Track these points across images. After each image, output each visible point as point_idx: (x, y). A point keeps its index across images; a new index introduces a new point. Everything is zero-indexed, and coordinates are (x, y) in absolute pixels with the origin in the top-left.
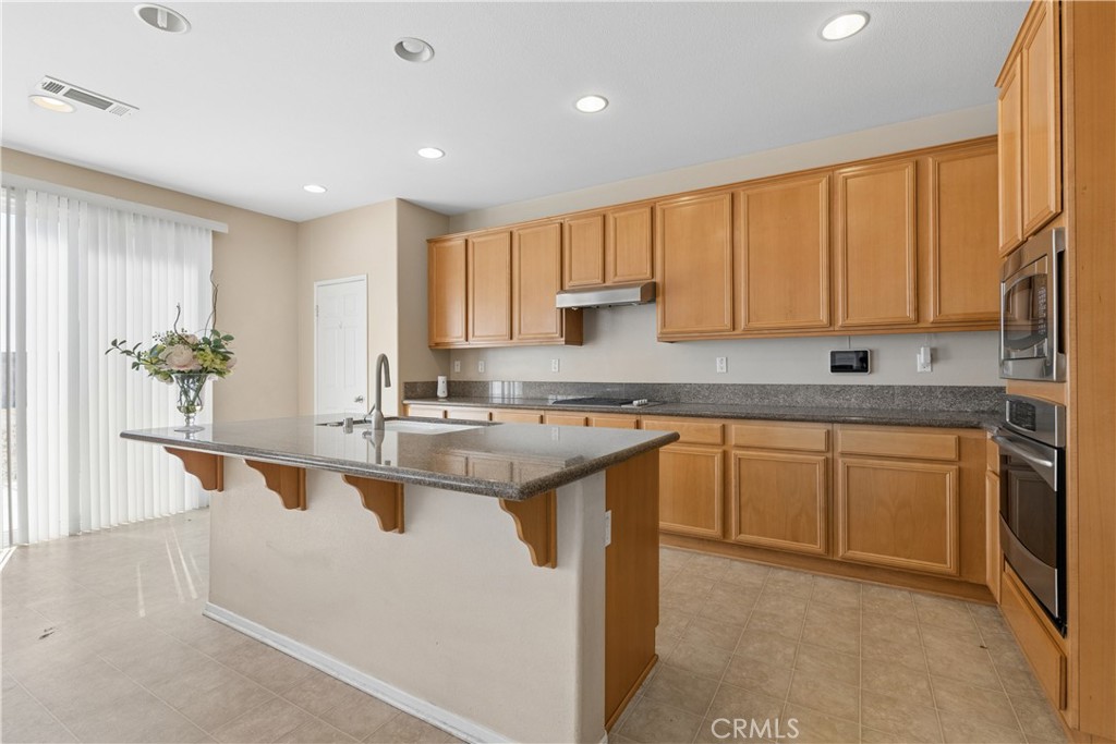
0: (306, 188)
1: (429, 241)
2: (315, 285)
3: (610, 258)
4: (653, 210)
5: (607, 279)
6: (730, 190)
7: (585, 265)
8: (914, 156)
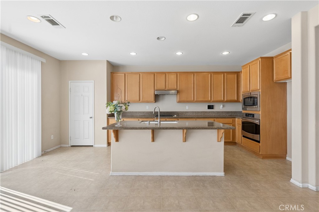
0: (82, 54)
1: (111, 73)
2: (70, 82)
3: (167, 84)
4: (177, 74)
5: (166, 88)
6: (193, 73)
7: (160, 84)
8: (223, 73)
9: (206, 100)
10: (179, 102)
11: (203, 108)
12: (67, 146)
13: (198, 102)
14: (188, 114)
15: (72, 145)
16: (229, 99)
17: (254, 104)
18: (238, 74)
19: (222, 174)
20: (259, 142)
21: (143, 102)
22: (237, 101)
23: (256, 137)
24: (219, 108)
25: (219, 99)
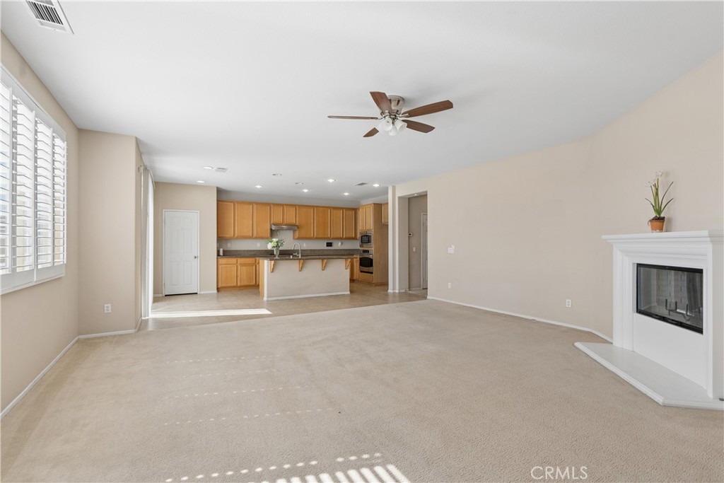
0: (198, 181)
1: (218, 201)
2: (164, 211)
3: (285, 217)
4: (296, 207)
5: (284, 223)
6: (313, 207)
7: (278, 218)
8: (342, 208)
9: (326, 236)
10: (299, 238)
11: (321, 245)
12: (160, 295)
13: (317, 238)
14: (309, 252)
15: (167, 294)
16: (348, 236)
17: (369, 241)
18: (355, 210)
19: (349, 293)
20: (372, 273)
21: (256, 238)
22: (355, 238)
23: (370, 269)
24: (338, 245)
25: (338, 236)
